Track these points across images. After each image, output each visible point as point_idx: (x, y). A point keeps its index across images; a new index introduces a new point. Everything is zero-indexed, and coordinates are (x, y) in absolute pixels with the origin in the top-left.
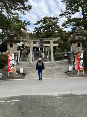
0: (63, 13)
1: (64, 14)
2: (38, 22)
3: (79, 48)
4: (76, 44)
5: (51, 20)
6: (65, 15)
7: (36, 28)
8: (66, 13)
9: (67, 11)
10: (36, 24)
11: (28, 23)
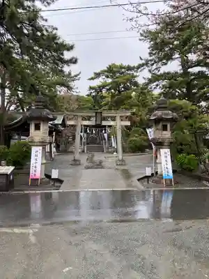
0: (143, 62)
1: (146, 64)
2: (98, 75)
3: (165, 132)
4: (160, 126)
5: (123, 70)
6: (148, 67)
7: (91, 88)
8: (149, 62)
9: (151, 58)
10: (92, 79)
11: (76, 76)
